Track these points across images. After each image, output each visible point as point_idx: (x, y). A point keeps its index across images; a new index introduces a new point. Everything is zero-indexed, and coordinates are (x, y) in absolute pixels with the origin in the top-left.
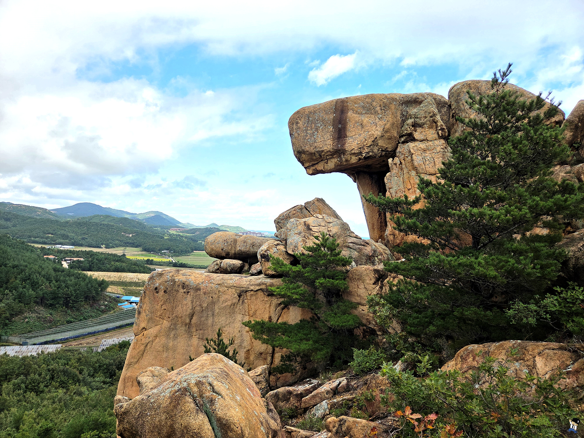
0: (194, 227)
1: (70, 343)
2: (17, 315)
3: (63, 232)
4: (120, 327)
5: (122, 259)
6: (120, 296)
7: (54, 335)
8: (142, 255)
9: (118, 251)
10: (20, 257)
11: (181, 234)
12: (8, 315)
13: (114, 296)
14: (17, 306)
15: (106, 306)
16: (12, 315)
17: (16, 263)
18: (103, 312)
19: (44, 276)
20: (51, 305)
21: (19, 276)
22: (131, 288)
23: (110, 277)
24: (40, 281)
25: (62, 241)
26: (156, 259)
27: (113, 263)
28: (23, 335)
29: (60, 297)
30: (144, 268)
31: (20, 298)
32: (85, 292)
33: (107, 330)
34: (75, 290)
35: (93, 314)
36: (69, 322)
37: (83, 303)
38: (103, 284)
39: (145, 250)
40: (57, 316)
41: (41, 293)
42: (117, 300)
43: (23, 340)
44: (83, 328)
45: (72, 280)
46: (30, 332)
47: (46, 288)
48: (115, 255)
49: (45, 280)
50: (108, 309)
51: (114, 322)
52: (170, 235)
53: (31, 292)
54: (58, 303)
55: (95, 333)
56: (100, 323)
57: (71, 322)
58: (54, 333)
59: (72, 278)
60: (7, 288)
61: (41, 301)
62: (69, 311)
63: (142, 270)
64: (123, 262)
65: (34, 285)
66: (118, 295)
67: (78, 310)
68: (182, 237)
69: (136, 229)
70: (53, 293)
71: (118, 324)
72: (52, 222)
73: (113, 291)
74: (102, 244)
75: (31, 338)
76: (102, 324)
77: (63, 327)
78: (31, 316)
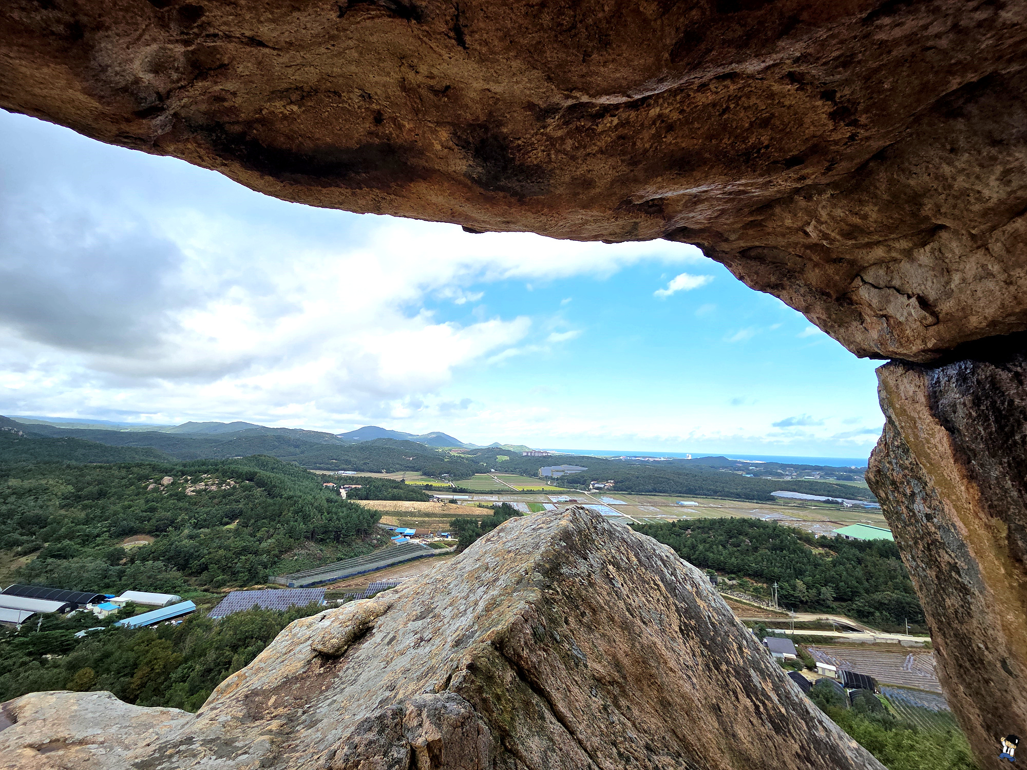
0: (477, 448)
1: (339, 584)
2: (286, 552)
3: (346, 457)
4: (392, 565)
5: (400, 485)
6: (394, 528)
7: (323, 575)
8: (422, 480)
9: (397, 477)
10: (297, 486)
11: (462, 455)
12: (276, 552)
13: (388, 528)
14: (286, 542)
15: (378, 540)
16: (281, 552)
17: (291, 493)
18: (375, 547)
19: (316, 508)
20: (322, 540)
21: (291, 509)
22: (406, 518)
23: (385, 506)
24: (312, 514)
25: (345, 466)
26: (435, 484)
27: (390, 490)
28: (290, 575)
29: (331, 531)
30: (422, 494)
31: (291, 533)
32: (357, 525)
33: (378, 569)
34: (346, 523)
35: (365, 550)
36: (339, 559)
37: (353, 537)
38: (375, 516)
39: (424, 474)
40: (328, 551)
41: (311, 526)
42: (390, 533)
43: (289, 581)
44: (352, 567)
45: (343, 512)
46: (297, 571)
47: (318, 521)
48: (394, 481)
49: (317, 512)
50: (381, 543)
51: (385, 559)
52: (451, 457)
53: (302, 526)
54: (329, 538)
55: (365, 572)
56: (371, 561)
57: (341, 559)
58: (323, 573)
59: (344, 509)
60: (279, 522)
61: (311, 536)
62: (340, 547)
63: (420, 497)
64: (401, 488)
65: (306, 518)
66: (392, 527)
67: (349, 545)
68: (463, 458)
69: (416, 452)
70: (325, 527)
71: (390, 561)
72: (336, 447)
73: (388, 522)
74: (383, 469)
75: (298, 578)
76: (373, 562)
77: (332, 565)
78: (300, 553)
